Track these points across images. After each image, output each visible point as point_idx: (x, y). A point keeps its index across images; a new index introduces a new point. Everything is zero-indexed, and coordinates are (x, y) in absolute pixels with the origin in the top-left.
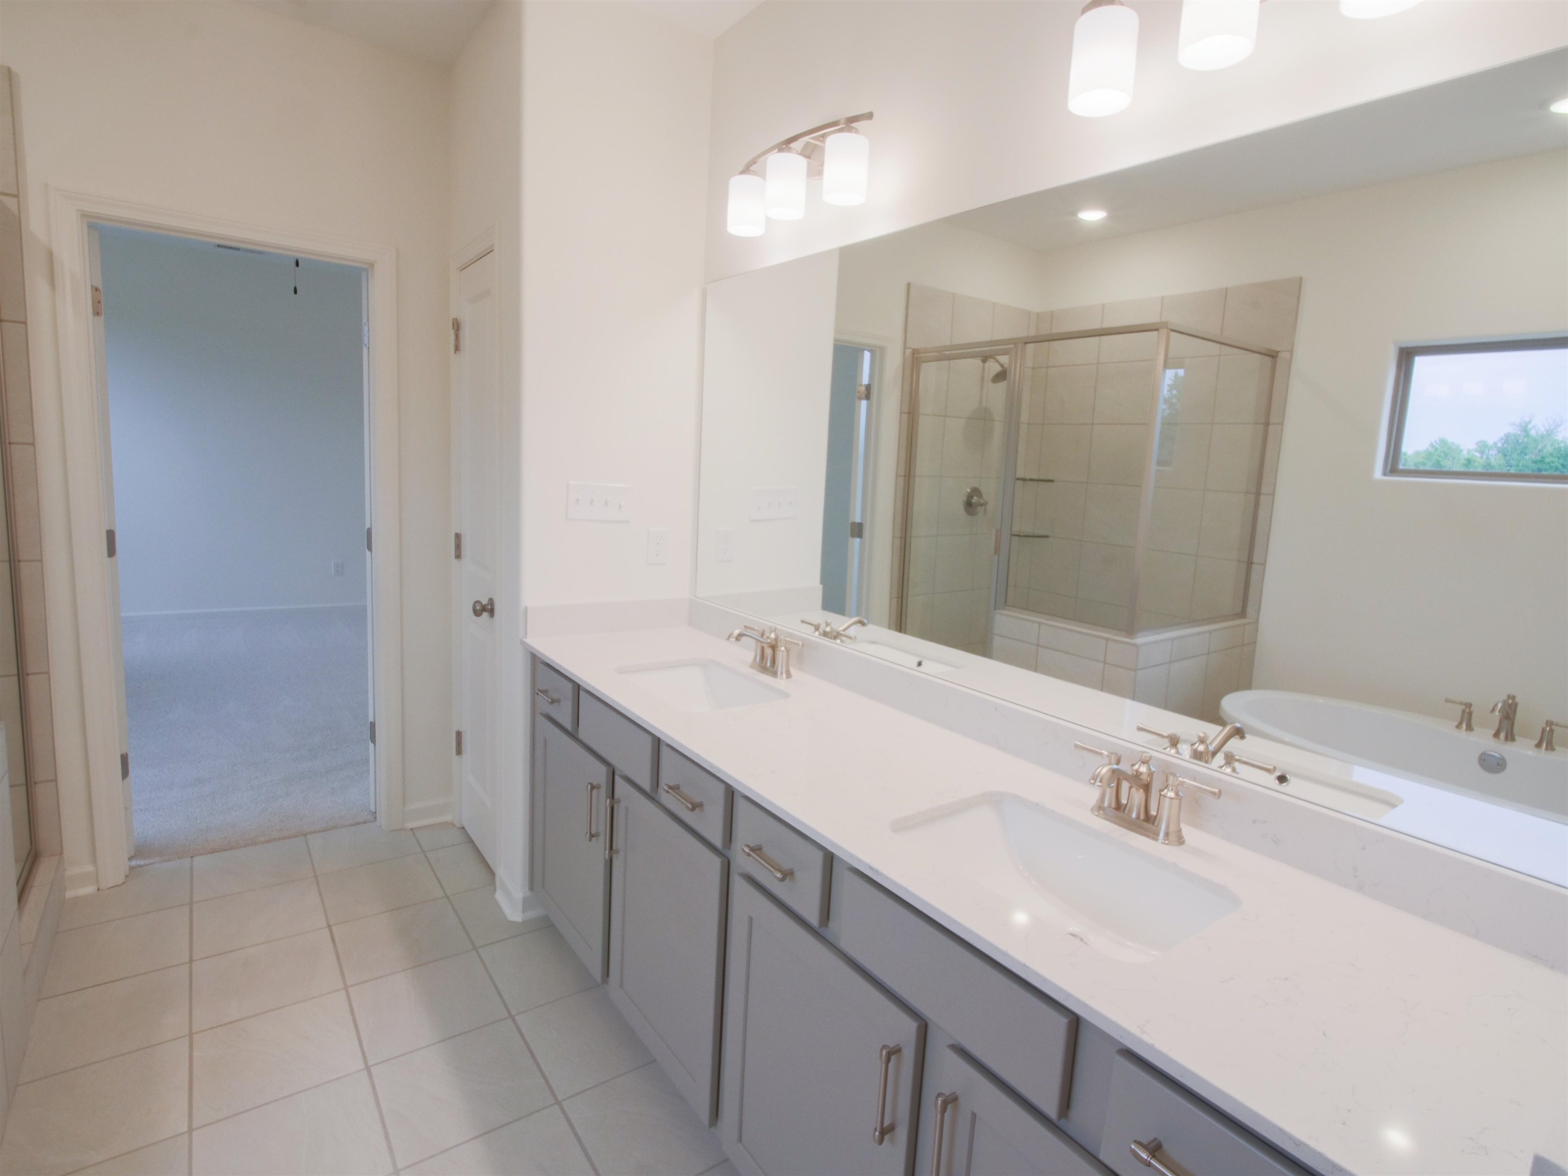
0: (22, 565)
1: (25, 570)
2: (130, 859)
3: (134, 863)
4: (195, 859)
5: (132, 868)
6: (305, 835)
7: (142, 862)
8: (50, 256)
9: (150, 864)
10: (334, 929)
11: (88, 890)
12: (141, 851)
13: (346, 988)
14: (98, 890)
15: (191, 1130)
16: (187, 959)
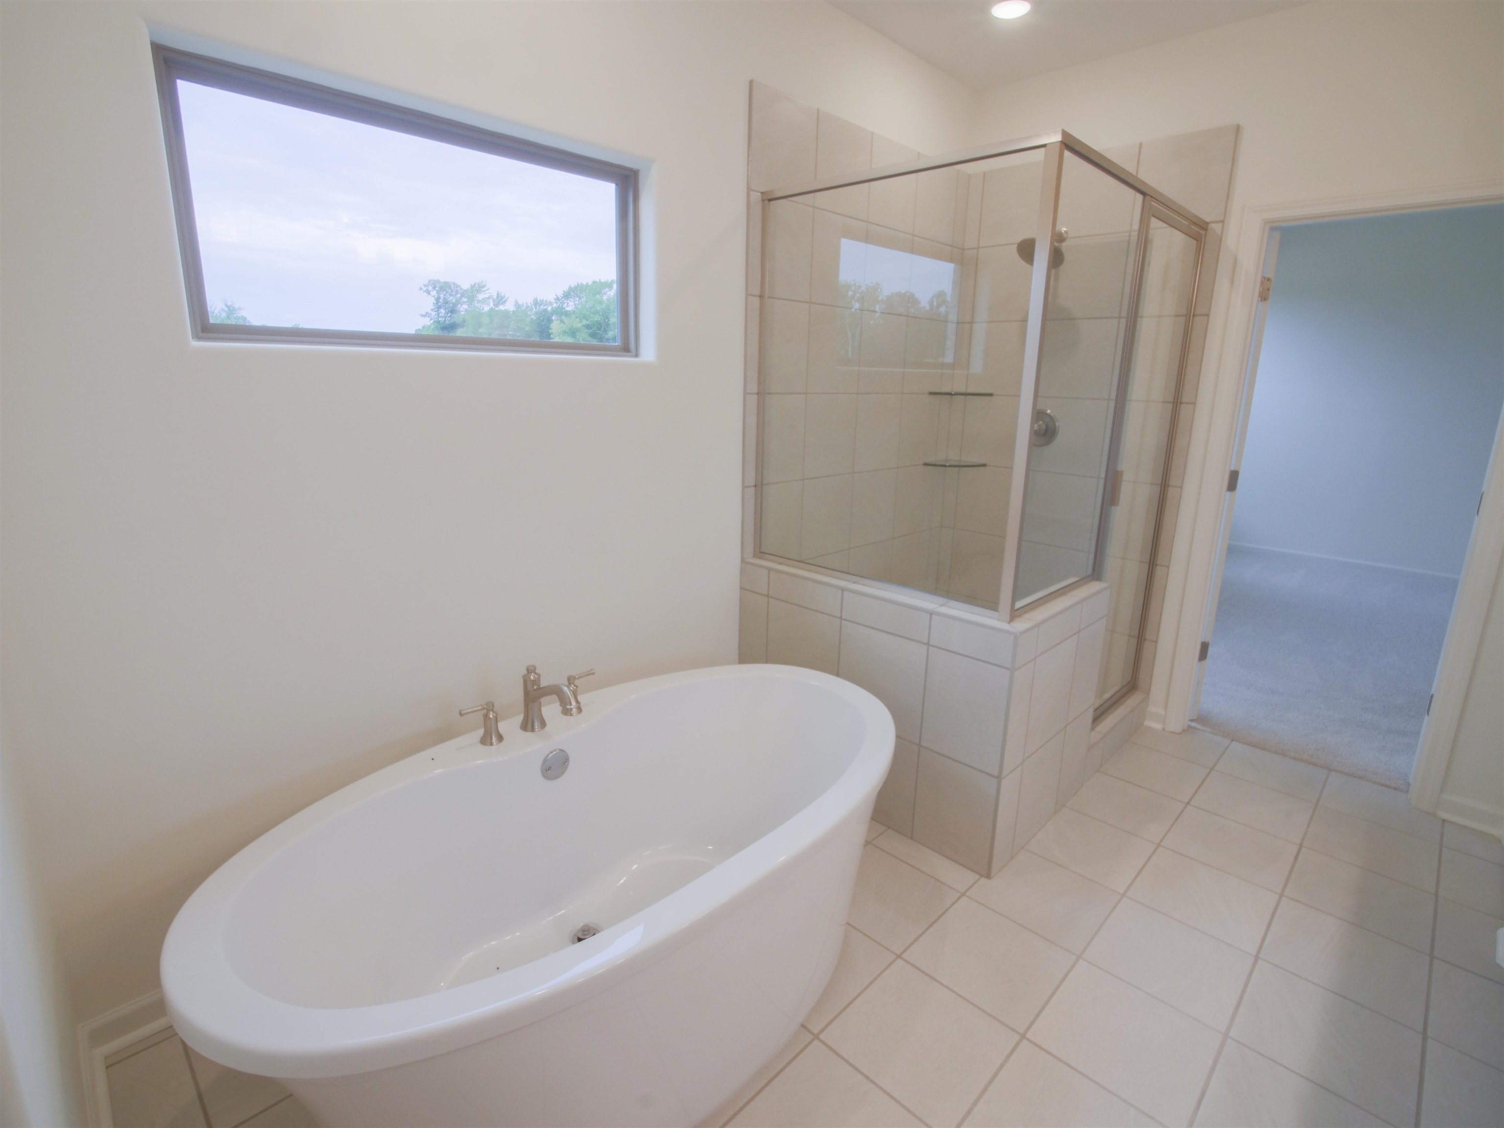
0: (1170, 488)
1: (1171, 492)
2: (1192, 720)
3: (1193, 724)
4: (1234, 743)
5: (1190, 727)
6: (1330, 770)
7: (1198, 726)
8: (1236, 259)
9: (1202, 731)
10: (1304, 850)
11: (1157, 726)
12: (1202, 719)
13: (1281, 895)
14: (1163, 729)
15: (1124, 895)
16: (1186, 801)
